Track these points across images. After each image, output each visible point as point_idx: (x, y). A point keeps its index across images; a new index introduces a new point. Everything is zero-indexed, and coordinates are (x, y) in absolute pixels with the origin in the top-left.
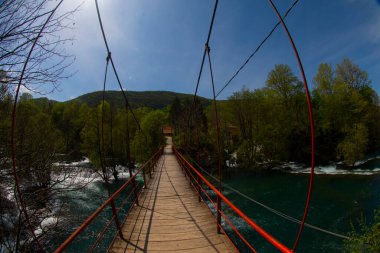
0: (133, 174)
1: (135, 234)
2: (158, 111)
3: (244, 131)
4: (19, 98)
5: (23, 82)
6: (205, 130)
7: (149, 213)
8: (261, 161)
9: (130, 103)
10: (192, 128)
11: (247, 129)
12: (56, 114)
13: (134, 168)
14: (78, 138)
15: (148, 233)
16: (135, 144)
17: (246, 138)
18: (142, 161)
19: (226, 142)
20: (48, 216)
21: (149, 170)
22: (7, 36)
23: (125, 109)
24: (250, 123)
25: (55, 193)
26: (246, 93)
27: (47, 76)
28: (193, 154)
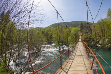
0: (69, 48)
1: (66, 67)
2: (76, 28)
3: (103, 34)
4: (29, 28)
5: (30, 24)
6: (91, 33)
7: (72, 61)
8: (107, 45)
9: (67, 26)
10: (87, 33)
11: (104, 33)
12: (43, 31)
13: (69, 46)
14: (51, 37)
15: (70, 67)
16: (70, 39)
17: (103, 36)
18: (72, 44)
19: (97, 38)
20: (38, 60)
21: (74, 47)
22: (19, 13)
23: (66, 28)
24: (104, 31)
25: (42, 54)
26: (102, 20)
27: (38, 21)
28: (88, 41)
